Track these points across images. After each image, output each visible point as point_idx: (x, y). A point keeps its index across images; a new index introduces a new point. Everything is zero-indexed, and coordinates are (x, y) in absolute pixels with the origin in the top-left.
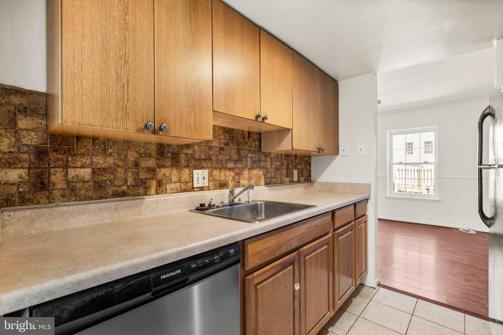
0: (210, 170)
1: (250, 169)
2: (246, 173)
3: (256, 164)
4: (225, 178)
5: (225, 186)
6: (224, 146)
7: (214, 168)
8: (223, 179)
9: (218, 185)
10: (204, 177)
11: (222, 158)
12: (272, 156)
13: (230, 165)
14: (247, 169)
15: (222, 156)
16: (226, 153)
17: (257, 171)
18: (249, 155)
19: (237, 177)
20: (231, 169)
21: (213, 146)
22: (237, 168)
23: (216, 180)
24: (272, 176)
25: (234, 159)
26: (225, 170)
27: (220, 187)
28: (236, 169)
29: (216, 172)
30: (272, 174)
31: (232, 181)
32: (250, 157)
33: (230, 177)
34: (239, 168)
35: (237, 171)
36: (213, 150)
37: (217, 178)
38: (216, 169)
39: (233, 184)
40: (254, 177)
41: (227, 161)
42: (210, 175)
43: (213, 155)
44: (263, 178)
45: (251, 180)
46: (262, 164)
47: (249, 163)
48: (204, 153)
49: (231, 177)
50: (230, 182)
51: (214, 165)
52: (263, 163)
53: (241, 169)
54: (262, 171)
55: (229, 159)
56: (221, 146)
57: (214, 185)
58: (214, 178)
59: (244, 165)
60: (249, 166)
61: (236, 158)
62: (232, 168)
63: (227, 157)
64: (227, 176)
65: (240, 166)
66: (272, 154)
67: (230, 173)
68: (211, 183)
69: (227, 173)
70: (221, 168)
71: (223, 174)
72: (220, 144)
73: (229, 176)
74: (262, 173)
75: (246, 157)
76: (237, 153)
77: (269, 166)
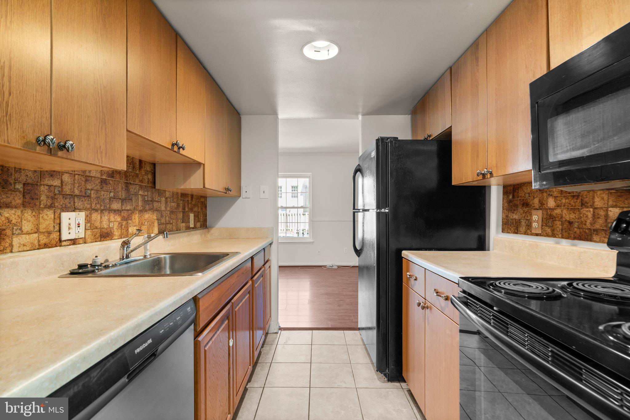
0: (88, 212)
1: (141, 211)
2: (136, 217)
3: (149, 205)
4: (109, 225)
5: (108, 237)
6: (107, 178)
7: (94, 209)
8: (105, 226)
9: (98, 234)
10: (79, 224)
11: (105, 195)
12: (168, 194)
13: (116, 205)
14: (138, 212)
15: (105, 192)
16: (111, 188)
17: (150, 215)
18: (141, 193)
19: (124, 223)
20: (117, 212)
21: (92, 177)
22: (125, 210)
23: (96, 228)
24: (167, 222)
25: (120, 197)
26: (109, 213)
27: (101, 238)
28: (124, 211)
29: (96, 216)
30: (167, 219)
31: (118, 229)
32: (142, 195)
33: (115, 223)
34: (128, 210)
35: (125, 214)
36: (92, 183)
37: (98, 224)
38: (96, 210)
39: (120, 233)
40: (146, 223)
41: (112, 199)
42: (88, 220)
43: (92, 190)
44: (156, 224)
45: (143, 226)
46: (155, 204)
47: (140, 203)
48: (78, 187)
49: (117, 223)
50: (115, 230)
51: (93, 205)
52: (157, 204)
53: (130, 212)
54: (155, 214)
55: (114, 198)
56: (104, 177)
57: (92, 235)
58: (93, 224)
59: (133, 207)
60: (140, 208)
61: (124, 197)
62: (118, 210)
63: (112, 194)
64: (111, 222)
65: (128, 208)
66: (167, 192)
67: (116, 217)
68: (89, 232)
69: (112, 217)
70: (103, 210)
71: (105, 218)
72: (102, 175)
73: (114, 221)
74: (155, 218)
75: (136, 194)
76: (125, 189)
77: (163, 208)
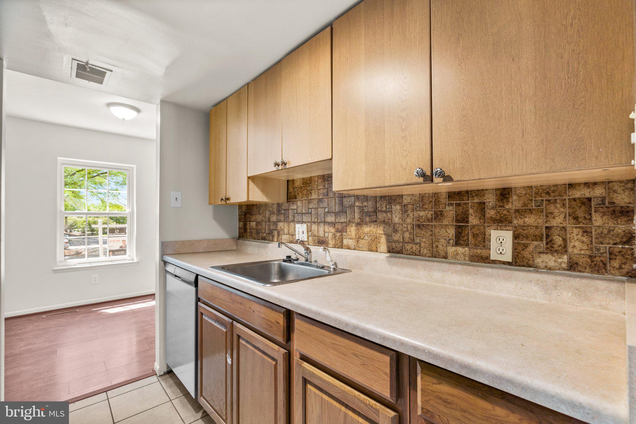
0: (309, 224)
1: (358, 224)
2: (352, 230)
3: (369, 216)
4: (325, 235)
5: (324, 244)
6: (323, 197)
7: (313, 222)
8: (322, 235)
9: (317, 241)
10: (303, 232)
11: (321, 211)
12: (406, 200)
13: (331, 219)
14: (354, 224)
15: (321, 209)
16: (325, 205)
17: (372, 228)
18: (357, 204)
19: (338, 234)
20: (331, 225)
21: (312, 199)
22: (339, 222)
23: (315, 236)
24: (407, 240)
25: (334, 211)
26: (324, 225)
27: (319, 244)
28: (338, 224)
29: (314, 227)
30: (407, 235)
31: (332, 239)
32: (359, 206)
33: (329, 233)
34: (342, 223)
35: (339, 226)
36: (313, 204)
37: (316, 233)
38: (315, 223)
39: (334, 242)
40: (366, 237)
41: (327, 214)
42: (309, 230)
43: (313, 208)
44: (383, 240)
45: (361, 240)
46: (381, 216)
47: (357, 216)
48: (305, 208)
49: (331, 234)
50: (330, 240)
51: (313, 219)
52: (384, 215)
53: (344, 224)
54: (382, 228)
55: (328, 212)
56: (321, 197)
57: (313, 240)
58: (313, 233)
59: (348, 219)
60: (357, 220)
61: (337, 210)
62: (332, 223)
63: (326, 210)
64: (326, 232)
65: (342, 220)
66: (404, 197)
67: (330, 229)
68: (310, 238)
69: (327, 228)
70: (320, 222)
71: (321, 229)
72: (319, 196)
73: (329, 232)
74: (382, 232)
75: (352, 207)
76: (339, 204)
77: (396, 220)
